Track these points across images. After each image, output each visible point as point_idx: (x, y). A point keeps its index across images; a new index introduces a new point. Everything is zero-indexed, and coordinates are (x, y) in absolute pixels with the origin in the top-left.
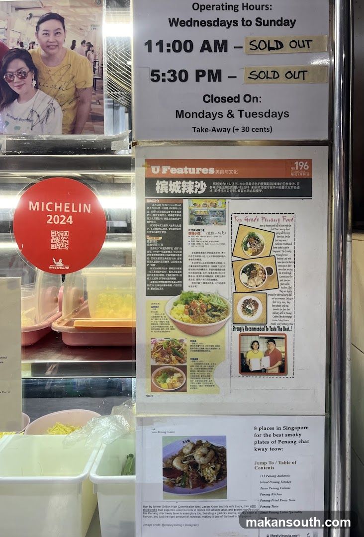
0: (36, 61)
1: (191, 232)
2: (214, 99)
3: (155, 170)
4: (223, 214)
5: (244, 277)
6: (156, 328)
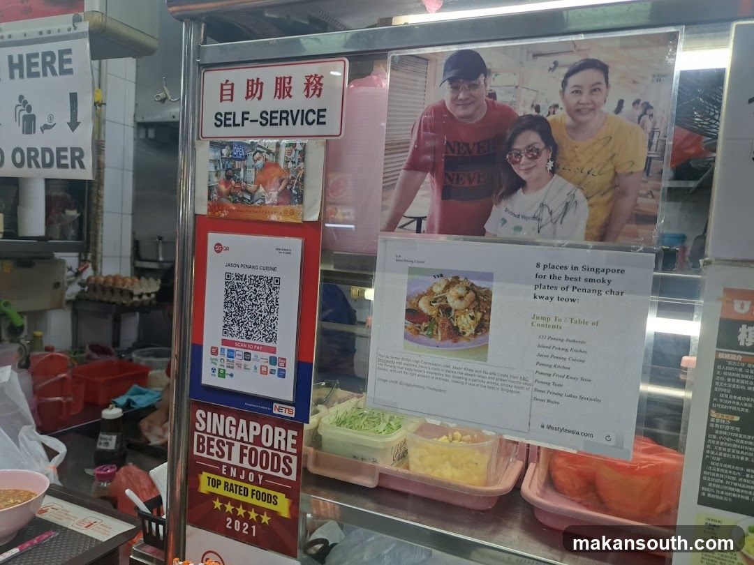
0: (557, 132)
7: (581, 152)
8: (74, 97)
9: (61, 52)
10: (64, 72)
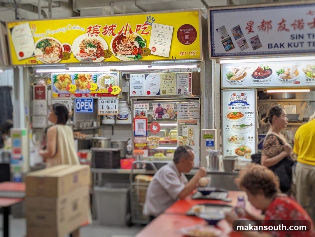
0: (167, 110)
1: (184, 129)
2: (186, 114)
3: (179, 122)
4: (187, 127)
5: (189, 134)
6: (179, 140)
7: (168, 111)
8: (116, 106)
9: (114, 101)
10: (114, 103)
